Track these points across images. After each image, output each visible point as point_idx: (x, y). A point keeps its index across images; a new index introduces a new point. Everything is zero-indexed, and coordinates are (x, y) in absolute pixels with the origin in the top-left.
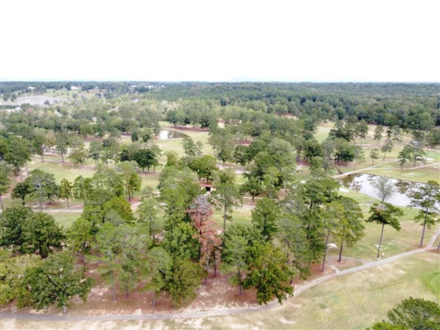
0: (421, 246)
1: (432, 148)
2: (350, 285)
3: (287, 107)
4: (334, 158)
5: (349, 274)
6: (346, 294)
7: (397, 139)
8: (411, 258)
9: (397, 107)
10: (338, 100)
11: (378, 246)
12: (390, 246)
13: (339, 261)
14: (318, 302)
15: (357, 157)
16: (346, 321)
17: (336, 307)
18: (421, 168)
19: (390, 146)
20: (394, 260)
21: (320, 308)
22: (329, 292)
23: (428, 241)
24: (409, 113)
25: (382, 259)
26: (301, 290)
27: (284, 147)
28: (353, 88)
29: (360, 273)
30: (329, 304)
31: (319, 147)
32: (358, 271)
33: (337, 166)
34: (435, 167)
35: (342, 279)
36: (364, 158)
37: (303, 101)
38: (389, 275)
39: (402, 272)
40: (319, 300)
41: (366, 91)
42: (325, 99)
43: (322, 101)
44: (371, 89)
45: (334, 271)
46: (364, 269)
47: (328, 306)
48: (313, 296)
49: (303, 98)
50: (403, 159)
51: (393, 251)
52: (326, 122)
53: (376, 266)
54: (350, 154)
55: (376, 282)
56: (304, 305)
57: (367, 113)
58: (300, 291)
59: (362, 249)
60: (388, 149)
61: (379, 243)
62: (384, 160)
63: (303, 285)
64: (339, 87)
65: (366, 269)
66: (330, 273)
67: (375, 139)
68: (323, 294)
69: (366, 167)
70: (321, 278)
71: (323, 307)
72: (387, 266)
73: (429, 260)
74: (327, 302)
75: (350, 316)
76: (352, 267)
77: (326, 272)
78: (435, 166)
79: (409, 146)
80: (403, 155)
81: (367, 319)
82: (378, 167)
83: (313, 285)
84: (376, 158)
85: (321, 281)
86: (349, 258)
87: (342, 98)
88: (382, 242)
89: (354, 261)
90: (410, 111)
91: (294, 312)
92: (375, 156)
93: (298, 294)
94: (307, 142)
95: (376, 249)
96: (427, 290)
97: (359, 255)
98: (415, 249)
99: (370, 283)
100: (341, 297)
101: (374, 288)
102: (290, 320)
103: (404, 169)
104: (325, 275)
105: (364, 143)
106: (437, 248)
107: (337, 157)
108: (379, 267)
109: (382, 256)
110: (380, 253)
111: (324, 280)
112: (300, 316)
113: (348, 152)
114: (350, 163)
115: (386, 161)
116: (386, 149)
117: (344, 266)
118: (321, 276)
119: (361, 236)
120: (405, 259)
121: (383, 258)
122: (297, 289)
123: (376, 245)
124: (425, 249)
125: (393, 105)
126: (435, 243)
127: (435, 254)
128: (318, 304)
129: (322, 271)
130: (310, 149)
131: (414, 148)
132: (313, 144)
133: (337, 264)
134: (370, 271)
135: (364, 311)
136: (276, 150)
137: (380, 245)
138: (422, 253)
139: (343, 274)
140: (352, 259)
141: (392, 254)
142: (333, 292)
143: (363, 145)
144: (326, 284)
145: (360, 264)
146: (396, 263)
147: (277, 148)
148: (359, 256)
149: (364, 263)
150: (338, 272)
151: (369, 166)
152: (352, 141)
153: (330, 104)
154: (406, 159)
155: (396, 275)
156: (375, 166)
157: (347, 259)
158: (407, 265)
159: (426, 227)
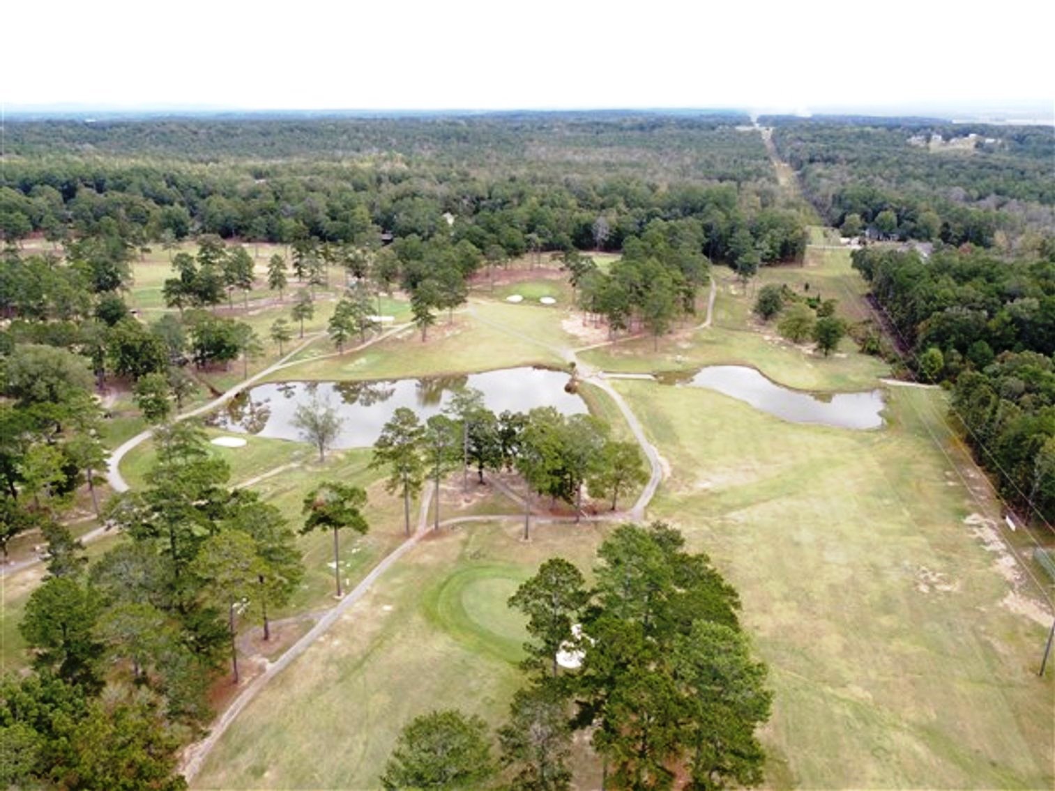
0: (408, 534)
2: (301, 686)
3: (26, 217)
4: (193, 356)
5: (294, 661)
6: (298, 712)
7: (317, 282)
8: (396, 570)
9: (301, 199)
10: (164, 183)
11: (334, 565)
12: (356, 555)
13: (266, 638)
14: (245, 767)
15: (244, 348)
16: (313, 777)
17: (286, 757)
18: (374, 344)
19: (307, 305)
20: (368, 588)
21: (252, 778)
22: (265, 727)
23: (418, 517)
24: (327, 210)
25: (347, 594)
26: (202, 755)
27: (55, 367)
28: (193, 140)
29: (313, 649)
30: (268, 758)
31: (150, 341)
32: (309, 645)
33: (204, 376)
34: (399, 337)
35: (282, 681)
36: (261, 348)
37: (69, 193)
38: (368, 628)
39: (388, 608)
40: (246, 760)
41: (225, 146)
42: (129, 182)
43: (121, 188)
45: (261, 669)
46: (318, 636)
47: (269, 763)
48: (231, 758)
49: (68, 183)
50: (339, 332)
52: (148, 251)
53: (339, 617)
55: (348, 656)
57: (240, 217)
58: (200, 759)
60: (306, 314)
61: (335, 557)
62: (302, 337)
65: (324, 633)
66: (254, 678)
68: (251, 740)
69: (269, 366)
70: (238, 700)
71: (259, 772)
72: (359, 606)
73: (427, 559)
74: (265, 756)
75: (317, 763)
77: (246, 680)
78: (400, 332)
79: (344, 303)
80: (337, 323)
81: (349, 752)
82: (295, 358)
83: (224, 729)
84: (286, 339)
85: (239, 709)
86: (285, 621)
87: (172, 177)
88: (340, 553)
89: (296, 623)
90: (328, 205)
92: (283, 335)
93: (197, 769)
94: (113, 331)
95: (331, 574)
96: (435, 628)
97: (302, 604)
98: (399, 545)
99: (338, 663)
100: (290, 727)
101: (349, 668)
103: (345, 352)
104: (245, 688)
105: (252, 299)
106: (434, 527)
107: (199, 352)
108: (346, 617)
109: (345, 587)
110: (341, 582)
111: (244, 703)
113: (222, 340)
114: (230, 361)
115: (308, 338)
116: (301, 313)
117: (278, 645)
118: (237, 696)
120: (387, 576)
121: (349, 589)
122: (191, 757)
123: (330, 565)
124: (416, 536)
125: (294, 193)
126: (428, 516)
127: (433, 543)
128: (246, 772)
129: (236, 682)
130: (127, 349)
131: (355, 305)
133: (262, 648)
134: (331, 632)
135: (341, 734)
136: (34, 378)
137: (337, 560)
138: (412, 548)
139: (282, 667)
140: (291, 620)
141: (364, 574)
142: (269, 725)
143: (251, 305)
144: (253, 710)
145: (310, 625)
146: (374, 591)
147: (35, 373)
148: (303, 608)
149: (315, 620)
150: (270, 667)
151: (276, 359)
152: (222, 301)
153: (146, 196)
154: (345, 332)
155: (378, 620)
156: (288, 357)
157: (280, 627)
158: (394, 587)
159: (410, 499)
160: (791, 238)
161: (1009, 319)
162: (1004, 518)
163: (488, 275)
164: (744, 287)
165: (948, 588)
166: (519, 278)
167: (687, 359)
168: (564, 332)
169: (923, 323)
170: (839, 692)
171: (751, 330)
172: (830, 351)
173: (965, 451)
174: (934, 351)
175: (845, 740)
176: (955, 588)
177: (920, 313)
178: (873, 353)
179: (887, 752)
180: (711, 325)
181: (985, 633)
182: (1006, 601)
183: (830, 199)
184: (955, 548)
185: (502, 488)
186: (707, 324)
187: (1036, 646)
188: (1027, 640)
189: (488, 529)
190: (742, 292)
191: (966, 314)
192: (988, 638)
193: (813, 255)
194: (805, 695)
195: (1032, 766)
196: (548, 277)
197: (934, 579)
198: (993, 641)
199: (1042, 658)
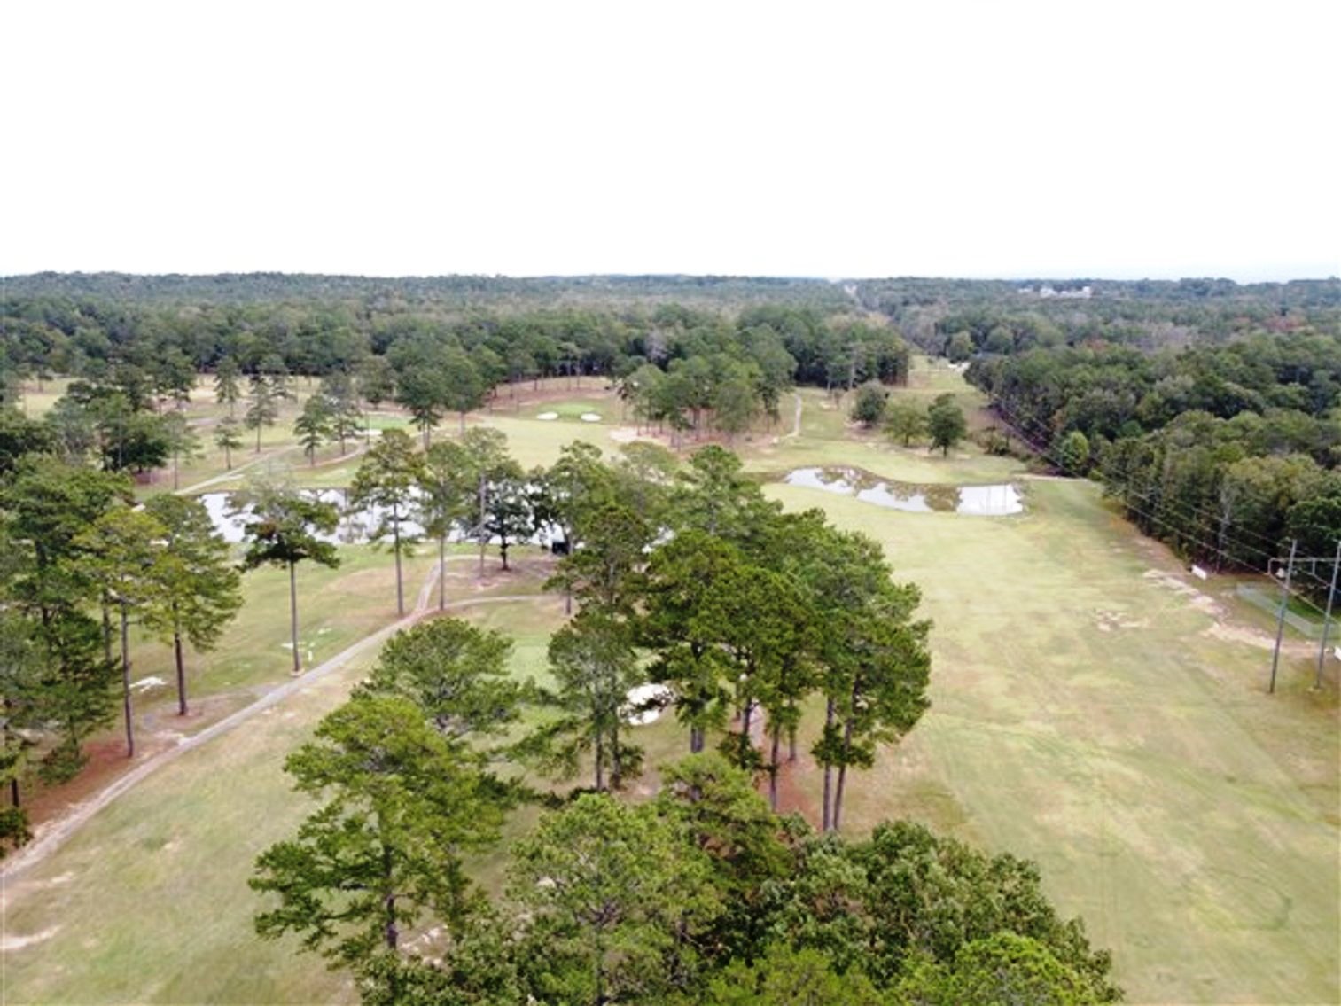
0: (400, 615)
1: (376, 409)
2: (230, 756)
5: (225, 733)
6: (224, 782)
9: (263, 318)
10: (77, 313)
11: (291, 646)
12: (323, 636)
13: (183, 712)
14: (133, 841)
15: (177, 448)
17: (201, 827)
18: (358, 456)
19: (266, 407)
20: (341, 664)
21: (144, 851)
22: (169, 799)
23: (415, 600)
25: (307, 671)
26: (63, 832)
28: (123, 288)
29: (255, 722)
30: (173, 828)
32: (248, 718)
35: (203, 753)
36: (198, 447)
40: (136, 833)
42: (27, 308)
43: (16, 315)
44: (179, 287)
45: (171, 744)
46: (263, 709)
47: (174, 834)
48: (113, 831)
50: (309, 435)
51: (334, 644)
52: (49, 378)
53: (297, 690)
54: (150, 441)
56: (85, 866)
58: (60, 836)
59: (248, 666)
60: (264, 419)
61: (290, 637)
62: (258, 451)
63: (67, 816)
64: (74, 284)
65: (271, 706)
66: (158, 753)
67: (220, 401)
68: (147, 813)
69: (214, 476)
70: (131, 775)
71: (154, 844)
72: (324, 681)
74: (167, 827)
76: (226, 715)
77: (146, 755)
79: (318, 399)
80: (306, 424)
83: (105, 804)
84: (235, 446)
85: (131, 783)
86: (212, 698)
87: (90, 308)
88: (299, 633)
89: (230, 699)
91: (50, 901)
92: (231, 440)
93: (55, 846)
97: (242, 680)
98: (387, 625)
99: (291, 733)
100: (211, 797)
102: (42, 929)
103: (318, 464)
104: (142, 763)
105: (190, 417)
106: (437, 608)
107: (109, 461)
108: (306, 691)
109: (306, 664)
110: (300, 660)
111: (142, 776)
112: (78, 901)
113: (145, 437)
115: (266, 453)
116: (258, 419)
117: (198, 721)
118: (131, 770)
119: (234, 605)
121: (310, 666)
122: (46, 835)
123: (285, 645)
124: (412, 617)
126: (431, 599)
128: (135, 845)
129: (130, 754)
132: (12, 424)
133: (177, 724)
134: (283, 705)
137: (295, 641)
139: (203, 740)
140: (223, 696)
141: (335, 651)
142: (179, 796)
144: (154, 782)
145: (252, 699)
146: (351, 666)
148: (243, 684)
149: (259, 694)
150: (184, 741)
151: (220, 472)
153: (52, 325)
154: (318, 434)
156: (237, 470)
157: (204, 704)
159: (403, 556)
160: (890, 353)
161: (1161, 400)
162: (1190, 570)
163: (511, 396)
164: (837, 402)
165: (1135, 625)
166: (554, 398)
167: (772, 462)
168: (614, 441)
169: (1059, 412)
170: (1012, 729)
171: (849, 439)
172: (951, 451)
173: (1131, 527)
174: (1077, 435)
175: (1026, 770)
176: (1145, 623)
177: (1055, 402)
178: (1002, 453)
179: (1085, 777)
180: (801, 435)
181: (1190, 660)
182: (1212, 630)
183: (933, 329)
184: (1136, 594)
185: (533, 573)
186: (795, 434)
187: (1259, 667)
188: (1245, 663)
189: (514, 608)
190: (835, 407)
191: (1108, 395)
192: (1197, 665)
193: (917, 377)
194: (963, 733)
195: (1281, 776)
196: (590, 396)
197: (1115, 619)
198: (1204, 667)
199: (1270, 677)
